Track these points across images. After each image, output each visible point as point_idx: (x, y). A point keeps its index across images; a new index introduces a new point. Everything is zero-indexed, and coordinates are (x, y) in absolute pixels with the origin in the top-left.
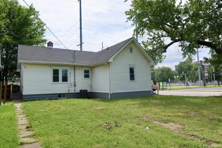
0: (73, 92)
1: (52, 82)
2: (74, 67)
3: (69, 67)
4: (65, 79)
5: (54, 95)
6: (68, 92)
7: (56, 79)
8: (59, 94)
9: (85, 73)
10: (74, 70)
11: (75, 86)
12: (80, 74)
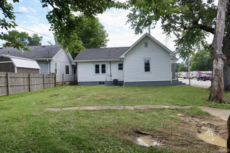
0: (110, 81)
1: (95, 74)
2: (110, 62)
3: (106, 63)
4: (104, 71)
5: (90, 83)
6: (106, 81)
7: (97, 72)
8: (100, 82)
9: (119, 66)
10: (110, 64)
11: (111, 76)
12: (115, 67)
